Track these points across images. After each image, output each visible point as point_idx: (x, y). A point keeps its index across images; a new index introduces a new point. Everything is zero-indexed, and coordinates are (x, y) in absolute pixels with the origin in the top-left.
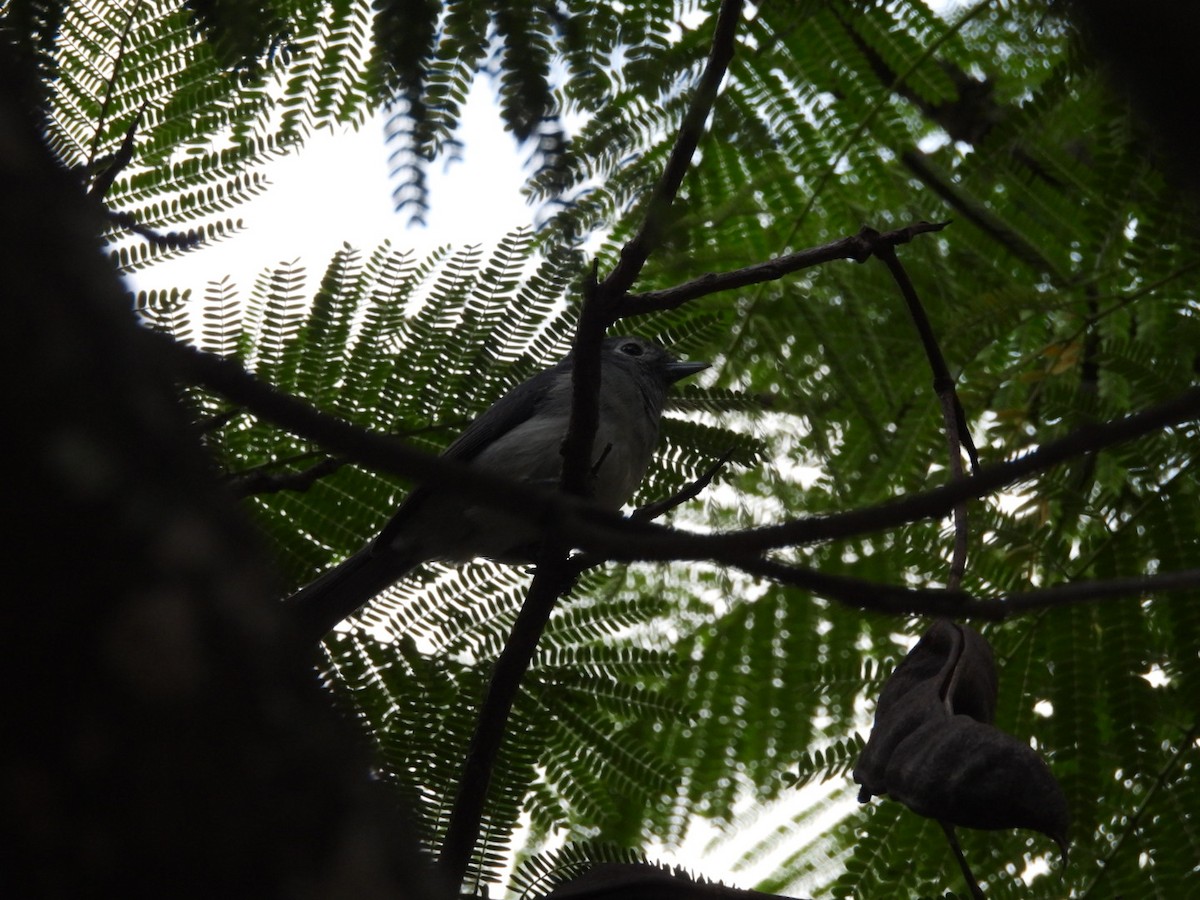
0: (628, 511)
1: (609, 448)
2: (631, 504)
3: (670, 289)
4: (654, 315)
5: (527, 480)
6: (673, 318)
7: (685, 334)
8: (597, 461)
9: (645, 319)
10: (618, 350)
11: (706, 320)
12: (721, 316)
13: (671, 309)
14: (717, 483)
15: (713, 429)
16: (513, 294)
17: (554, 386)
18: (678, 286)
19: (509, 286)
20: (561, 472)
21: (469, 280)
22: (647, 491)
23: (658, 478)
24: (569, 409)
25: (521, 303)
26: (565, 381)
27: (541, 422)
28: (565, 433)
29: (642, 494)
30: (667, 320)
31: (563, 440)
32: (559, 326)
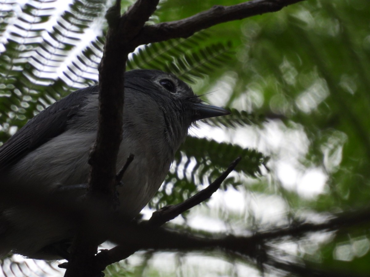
0: (147, 213)
1: (131, 159)
2: (151, 207)
3: (185, 20)
4: (171, 43)
5: (59, 186)
6: (187, 47)
7: (197, 60)
8: (121, 170)
9: (163, 46)
10: (157, 82)
11: (217, 47)
12: (230, 44)
13: (185, 37)
14: (226, 189)
15: (223, 145)
16: (49, 26)
17: (85, 104)
18: (191, 18)
19: (44, 19)
20: (89, 180)
21: (9, 14)
22: (165, 197)
23: (175, 185)
24: (96, 125)
25: (55, 33)
26: (94, 101)
27: (74, 136)
28: (93, 145)
29: (161, 201)
30: (182, 48)
31: (91, 151)
32: (88, 53)
